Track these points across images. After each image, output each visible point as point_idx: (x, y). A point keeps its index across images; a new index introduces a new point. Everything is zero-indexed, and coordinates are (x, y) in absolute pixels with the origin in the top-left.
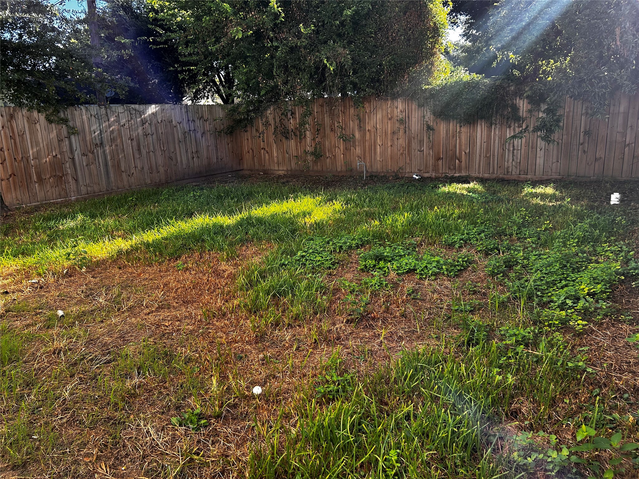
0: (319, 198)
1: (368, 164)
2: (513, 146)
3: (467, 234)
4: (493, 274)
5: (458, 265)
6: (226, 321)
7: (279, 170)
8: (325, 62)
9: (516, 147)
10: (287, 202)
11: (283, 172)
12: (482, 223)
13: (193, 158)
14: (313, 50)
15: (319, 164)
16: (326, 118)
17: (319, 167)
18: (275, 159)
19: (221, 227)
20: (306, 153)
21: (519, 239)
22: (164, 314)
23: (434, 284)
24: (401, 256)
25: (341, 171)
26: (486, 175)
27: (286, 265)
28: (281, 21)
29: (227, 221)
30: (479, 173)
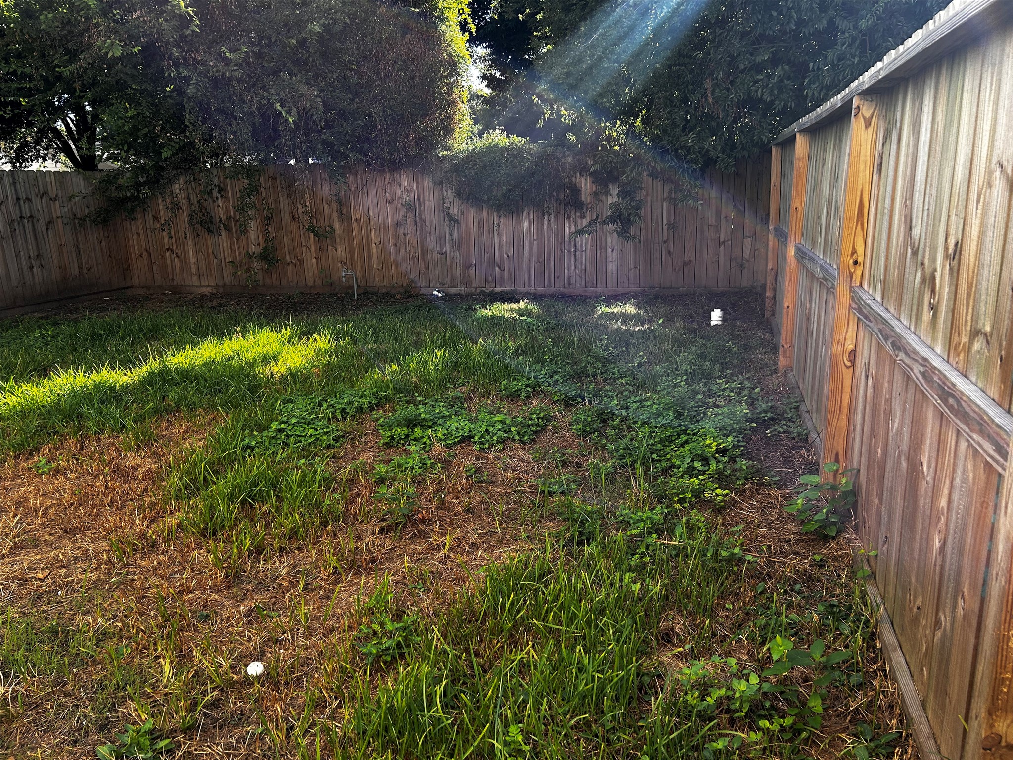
0: (287, 332)
1: (359, 275)
2: (575, 246)
3: (535, 377)
4: (584, 434)
5: (532, 425)
6: (161, 557)
7: (201, 286)
8: (279, 108)
9: (578, 247)
10: (231, 340)
11: (209, 289)
12: (551, 360)
13: (31, 268)
14: (254, 85)
15: (274, 275)
16: (281, 199)
17: (274, 280)
18: (193, 267)
19: (112, 388)
20: (250, 256)
21: (606, 380)
22: (28, 558)
23: (502, 455)
24: (443, 417)
25: (314, 287)
26: (540, 290)
27: (253, 449)
28: (193, 31)
29: (120, 378)
30: (530, 286)
